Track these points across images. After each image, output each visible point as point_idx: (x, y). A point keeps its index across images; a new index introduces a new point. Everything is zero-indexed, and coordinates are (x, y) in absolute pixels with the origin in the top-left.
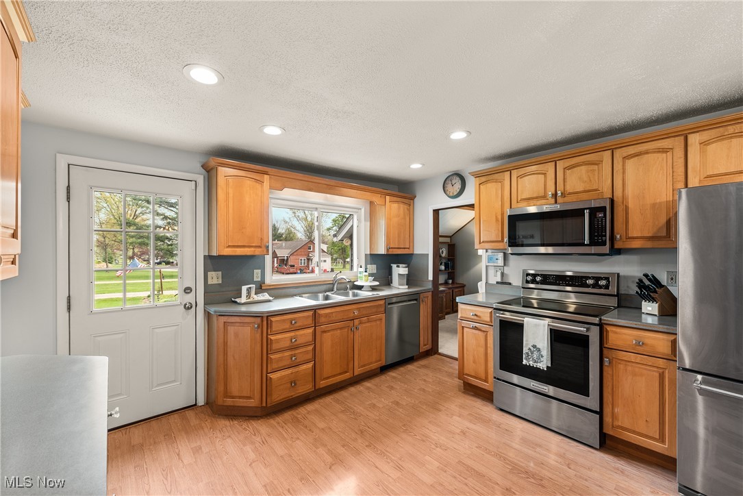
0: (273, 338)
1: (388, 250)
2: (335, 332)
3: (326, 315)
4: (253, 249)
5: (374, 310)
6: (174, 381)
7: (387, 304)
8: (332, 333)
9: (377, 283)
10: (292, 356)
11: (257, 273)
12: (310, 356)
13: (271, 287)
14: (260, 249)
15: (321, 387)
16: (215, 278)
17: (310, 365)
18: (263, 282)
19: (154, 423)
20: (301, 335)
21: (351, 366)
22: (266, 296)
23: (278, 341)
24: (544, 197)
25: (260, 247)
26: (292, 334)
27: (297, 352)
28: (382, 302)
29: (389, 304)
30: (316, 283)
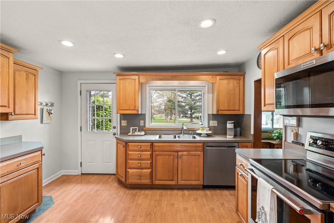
0: (130, 152)
1: (218, 111)
2: (165, 156)
3: (159, 146)
4: (131, 111)
5: (193, 148)
6: (110, 162)
7: (205, 146)
8: (163, 156)
9: (210, 132)
10: (139, 163)
11: (142, 122)
12: (149, 166)
13: (148, 129)
14: (134, 111)
15: (156, 184)
16: (124, 123)
17: (149, 170)
18: (144, 126)
19: (102, 176)
20: (144, 154)
21: (176, 177)
22: (143, 133)
23: (131, 154)
24: (310, 54)
25: (134, 110)
26: (139, 153)
27: (142, 162)
28: (202, 144)
29: (207, 146)
30: (178, 129)
